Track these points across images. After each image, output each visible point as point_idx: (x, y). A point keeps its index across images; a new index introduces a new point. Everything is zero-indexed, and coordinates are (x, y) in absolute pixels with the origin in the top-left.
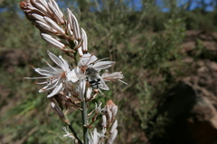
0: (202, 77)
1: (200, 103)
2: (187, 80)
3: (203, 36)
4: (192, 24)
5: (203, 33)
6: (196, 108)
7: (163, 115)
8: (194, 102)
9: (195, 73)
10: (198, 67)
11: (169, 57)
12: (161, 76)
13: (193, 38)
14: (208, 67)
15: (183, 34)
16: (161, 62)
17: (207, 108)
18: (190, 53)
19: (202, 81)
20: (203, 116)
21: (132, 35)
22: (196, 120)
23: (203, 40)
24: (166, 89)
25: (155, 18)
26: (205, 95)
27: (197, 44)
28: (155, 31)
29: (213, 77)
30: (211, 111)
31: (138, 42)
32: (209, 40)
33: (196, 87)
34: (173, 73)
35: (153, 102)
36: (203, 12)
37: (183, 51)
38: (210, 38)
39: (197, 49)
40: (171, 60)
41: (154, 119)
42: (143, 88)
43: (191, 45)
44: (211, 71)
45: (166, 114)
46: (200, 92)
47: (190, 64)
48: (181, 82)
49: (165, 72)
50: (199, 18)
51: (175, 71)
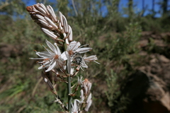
0: (153, 67)
1: (152, 87)
2: (142, 69)
3: (154, 36)
4: (145, 27)
5: (154, 33)
6: (149, 90)
7: (125, 96)
8: (148, 86)
9: (148, 64)
10: (151, 59)
11: (129, 51)
12: (122, 66)
13: (146, 37)
14: (158, 59)
15: (140, 34)
16: (123, 55)
17: (158, 91)
18: (144, 49)
19: (154, 70)
20: (155, 96)
21: (100, 35)
22: (149, 100)
23: (154, 39)
24: (127, 76)
25: (117, 22)
26: (156, 81)
27: (149, 41)
28: (117, 31)
29: (162, 67)
30: (161, 93)
31: (104, 40)
32: (158, 39)
33: (149, 74)
34: (132, 64)
35: (118, 85)
36: (154, 18)
37: (139, 47)
38: (159, 37)
39: (150, 45)
40: (130, 53)
41: (118, 99)
42: (110, 75)
43: (145, 43)
44: (160, 62)
45: (128, 95)
46: (152, 78)
47: (145, 57)
48: (137, 71)
49: (125, 63)
50: (150, 22)
51: (133, 62)
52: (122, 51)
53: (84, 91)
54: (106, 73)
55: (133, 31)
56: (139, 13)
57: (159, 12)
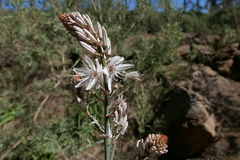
0: (195, 81)
1: (194, 107)
2: (181, 84)
3: (197, 40)
4: (187, 26)
5: (197, 36)
6: (190, 113)
7: (160, 118)
8: (188, 107)
9: (190, 77)
10: (192, 71)
12: (156, 81)
13: (187, 41)
14: (203, 72)
17: (201, 112)
18: (184, 57)
19: (196, 85)
20: (197, 120)
22: (190, 124)
23: (198, 43)
24: (162, 94)
26: (198, 100)
27: (191, 48)
29: (206, 81)
30: (204, 115)
31: (131, 43)
32: (203, 44)
33: (190, 92)
34: (168, 78)
35: (150, 106)
36: (199, 14)
37: (179, 55)
38: (204, 41)
39: (192, 53)
40: (166, 64)
42: (140, 93)
43: (186, 48)
44: (204, 75)
45: (163, 116)
46: (194, 96)
47: (185, 68)
48: (176, 87)
49: (160, 76)
50: (195, 20)
51: (170, 75)
52: (157, 60)
53: (119, 112)
54: (134, 91)
55: (171, 34)
56: (179, 10)
57: (206, 7)
